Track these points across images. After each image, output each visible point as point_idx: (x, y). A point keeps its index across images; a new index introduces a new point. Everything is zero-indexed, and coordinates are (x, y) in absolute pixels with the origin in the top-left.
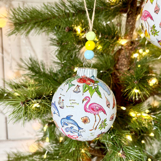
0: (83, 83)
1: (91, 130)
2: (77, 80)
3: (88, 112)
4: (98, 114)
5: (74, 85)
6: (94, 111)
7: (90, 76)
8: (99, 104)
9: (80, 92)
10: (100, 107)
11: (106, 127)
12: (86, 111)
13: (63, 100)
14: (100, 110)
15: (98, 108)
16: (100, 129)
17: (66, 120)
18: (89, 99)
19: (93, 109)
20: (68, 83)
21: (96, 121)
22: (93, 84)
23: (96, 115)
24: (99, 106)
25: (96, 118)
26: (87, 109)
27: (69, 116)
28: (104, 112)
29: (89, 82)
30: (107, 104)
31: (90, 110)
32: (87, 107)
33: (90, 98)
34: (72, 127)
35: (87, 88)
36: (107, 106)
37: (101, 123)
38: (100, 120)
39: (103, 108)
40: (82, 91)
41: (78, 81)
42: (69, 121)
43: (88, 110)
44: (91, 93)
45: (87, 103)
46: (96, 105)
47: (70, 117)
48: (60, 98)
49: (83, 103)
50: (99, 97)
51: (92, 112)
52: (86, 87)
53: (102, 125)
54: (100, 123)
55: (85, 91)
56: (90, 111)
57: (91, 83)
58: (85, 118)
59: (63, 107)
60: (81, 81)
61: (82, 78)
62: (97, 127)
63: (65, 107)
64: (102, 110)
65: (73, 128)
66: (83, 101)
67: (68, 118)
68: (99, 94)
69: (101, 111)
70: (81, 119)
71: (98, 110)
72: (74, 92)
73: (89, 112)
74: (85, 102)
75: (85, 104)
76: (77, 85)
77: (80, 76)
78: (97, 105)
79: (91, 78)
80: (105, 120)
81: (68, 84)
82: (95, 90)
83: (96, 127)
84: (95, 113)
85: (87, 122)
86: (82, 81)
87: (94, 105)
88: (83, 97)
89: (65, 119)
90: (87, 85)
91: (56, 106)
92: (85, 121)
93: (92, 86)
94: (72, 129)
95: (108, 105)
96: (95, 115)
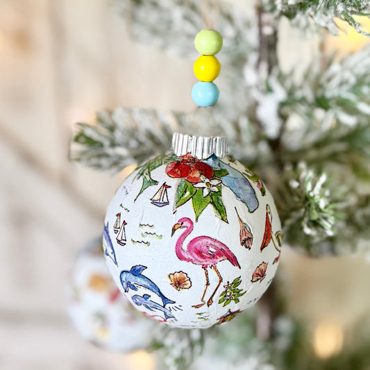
0: (181, 177)
1: (197, 307)
2: (167, 167)
3: (185, 259)
4: (214, 267)
5: (156, 182)
6: (203, 257)
7: (205, 156)
8: (218, 239)
9: (167, 203)
10: (220, 247)
11: (240, 298)
12: (181, 257)
13: (125, 223)
14: (220, 255)
15: (214, 251)
16: (223, 304)
17: (132, 276)
18: (189, 225)
19: (199, 253)
20: (142, 174)
21: (208, 284)
22: (207, 180)
23: (208, 269)
24: (217, 244)
25: (207, 277)
26: (182, 253)
27: (138, 267)
28: (234, 260)
29: (197, 174)
30: (244, 238)
31: (191, 254)
32: (185, 246)
33: (192, 223)
34: (146, 297)
35: (188, 193)
36: (242, 244)
37: (224, 290)
38: (221, 281)
39: (229, 251)
40: (172, 202)
41: (169, 170)
42: (139, 280)
43: (187, 256)
44: (197, 207)
45: (184, 236)
46: (210, 241)
47: (140, 270)
48: (119, 215)
49: (172, 235)
50: (218, 219)
51: (196, 259)
52: (186, 192)
53: (228, 294)
54: (222, 290)
55: (180, 202)
56: (191, 258)
57: (202, 178)
58: (177, 275)
59: (123, 242)
60: (177, 170)
61: (180, 160)
62: (214, 299)
63: (129, 242)
64: (227, 255)
65: (150, 299)
66: (174, 230)
67: (136, 271)
68: (221, 210)
69: (224, 257)
70: (168, 277)
71: (213, 257)
72: (154, 202)
73: (189, 260)
74: (179, 232)
75: (179, 239)
76: (164, 184)
77: (179, 155)
78: (213, 243)
79: (205, 162)
80: (237, 282)
81: (142, 178)
82: (209, 199)
83: (211, 298)
84: (205, 263)
85: (185, 286)
86: (179, 173)
87: (204, 240)
88: (175, 220)
89: (128, 274)
90: (190, 185)
91: (109, 237)
92: (179, 284)
93: (204, 188)
94: (148, 300)
95: (245, 241)
96: (204, 267)
